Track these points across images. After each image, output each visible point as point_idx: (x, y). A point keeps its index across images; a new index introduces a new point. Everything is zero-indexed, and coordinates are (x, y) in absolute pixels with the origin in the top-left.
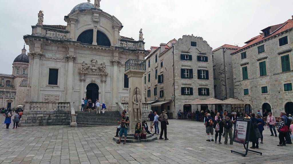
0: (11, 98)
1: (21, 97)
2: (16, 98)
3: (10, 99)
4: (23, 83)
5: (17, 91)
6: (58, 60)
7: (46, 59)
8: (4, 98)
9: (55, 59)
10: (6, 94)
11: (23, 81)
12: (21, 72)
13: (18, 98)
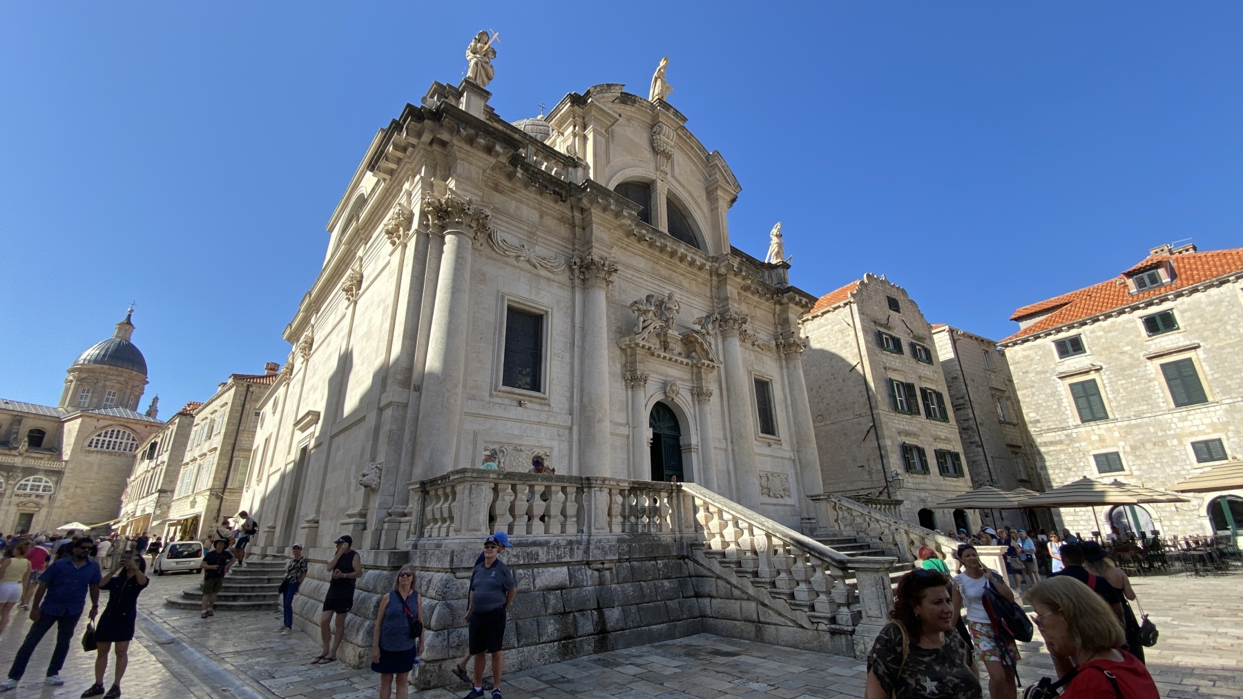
0: (37, 496)
2: (61, 496)
3: (32, 498)
5: (68, 467)
6: (543, 272)
7: (494, 255)
8: (9, 492)
9: (535, 266)
10: (19, 479)
11: (104, 432)
12: (95, 400)
13: (65, 496)
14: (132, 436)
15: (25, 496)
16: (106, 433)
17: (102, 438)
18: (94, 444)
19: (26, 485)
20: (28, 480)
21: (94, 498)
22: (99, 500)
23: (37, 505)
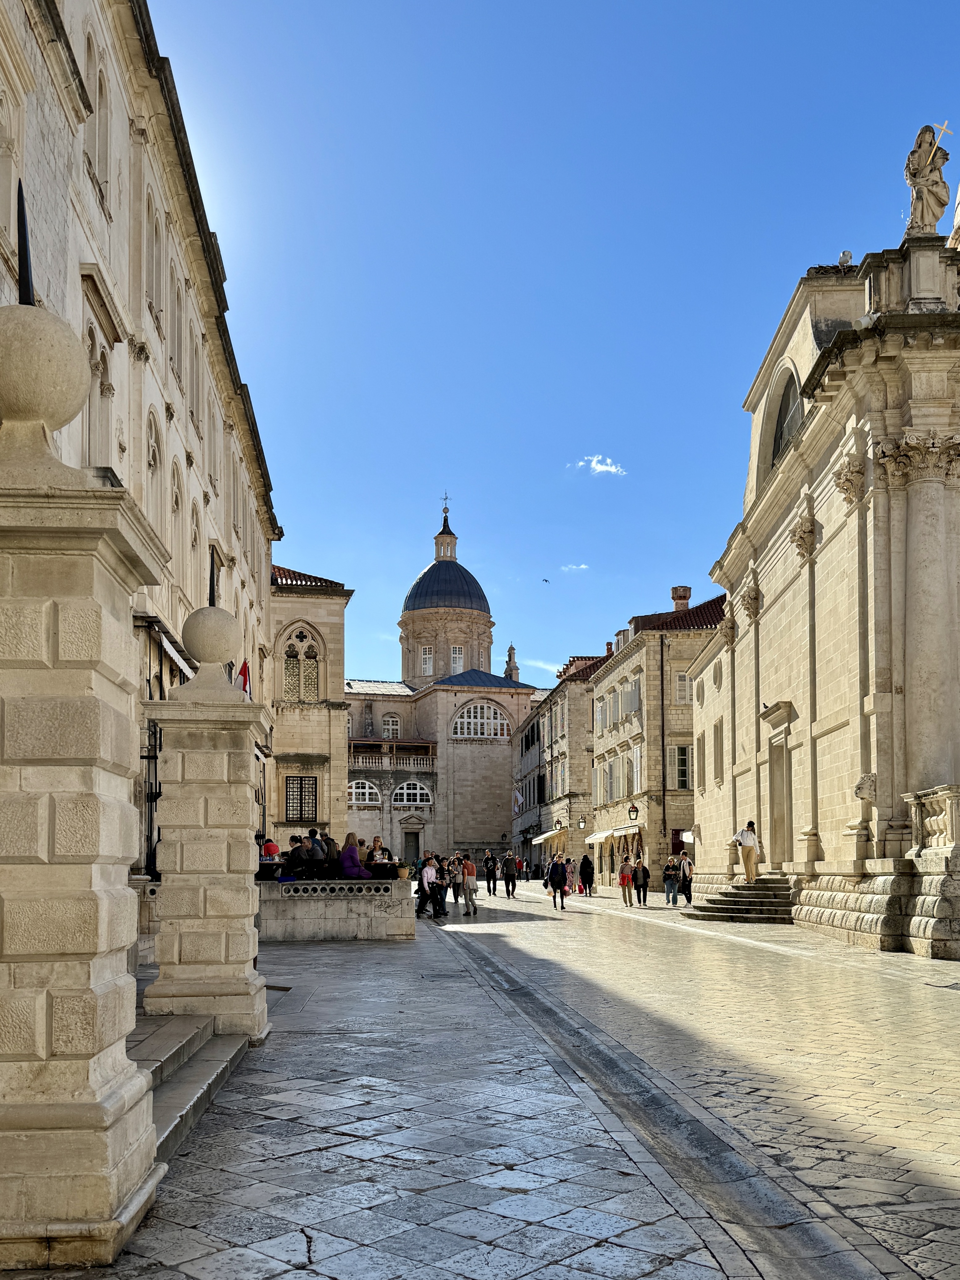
0: (417, 808)
1: (458, 797)
2: (440, 807)
3: (413, 812)
4: (462, 723)
5: (440, 764)
8: (387, 805)
10: (393, 787)
11: (465, 710)
12: (442, 663)
13: (447, 806)
14: (499, 712)
15: (405, 809)
16: (469, 712)
17: (466, 720)
18: (459, 730)
19: (402, 794)
20: (402, 788)
21: (478, 808)
22: (484, 810)
23: (420, 819)
